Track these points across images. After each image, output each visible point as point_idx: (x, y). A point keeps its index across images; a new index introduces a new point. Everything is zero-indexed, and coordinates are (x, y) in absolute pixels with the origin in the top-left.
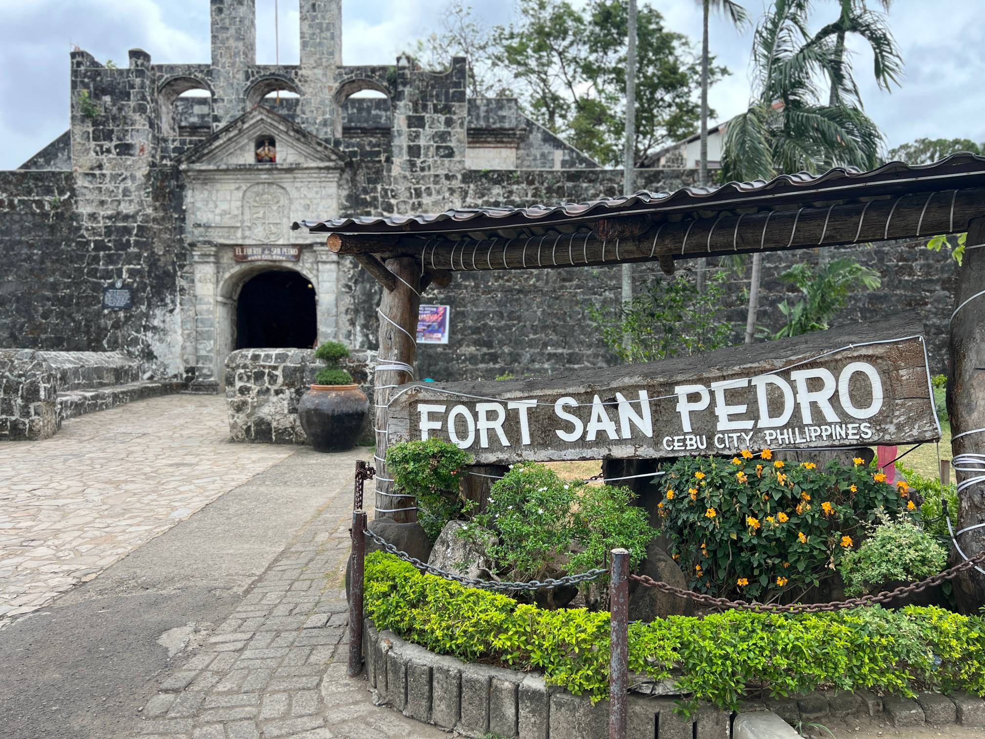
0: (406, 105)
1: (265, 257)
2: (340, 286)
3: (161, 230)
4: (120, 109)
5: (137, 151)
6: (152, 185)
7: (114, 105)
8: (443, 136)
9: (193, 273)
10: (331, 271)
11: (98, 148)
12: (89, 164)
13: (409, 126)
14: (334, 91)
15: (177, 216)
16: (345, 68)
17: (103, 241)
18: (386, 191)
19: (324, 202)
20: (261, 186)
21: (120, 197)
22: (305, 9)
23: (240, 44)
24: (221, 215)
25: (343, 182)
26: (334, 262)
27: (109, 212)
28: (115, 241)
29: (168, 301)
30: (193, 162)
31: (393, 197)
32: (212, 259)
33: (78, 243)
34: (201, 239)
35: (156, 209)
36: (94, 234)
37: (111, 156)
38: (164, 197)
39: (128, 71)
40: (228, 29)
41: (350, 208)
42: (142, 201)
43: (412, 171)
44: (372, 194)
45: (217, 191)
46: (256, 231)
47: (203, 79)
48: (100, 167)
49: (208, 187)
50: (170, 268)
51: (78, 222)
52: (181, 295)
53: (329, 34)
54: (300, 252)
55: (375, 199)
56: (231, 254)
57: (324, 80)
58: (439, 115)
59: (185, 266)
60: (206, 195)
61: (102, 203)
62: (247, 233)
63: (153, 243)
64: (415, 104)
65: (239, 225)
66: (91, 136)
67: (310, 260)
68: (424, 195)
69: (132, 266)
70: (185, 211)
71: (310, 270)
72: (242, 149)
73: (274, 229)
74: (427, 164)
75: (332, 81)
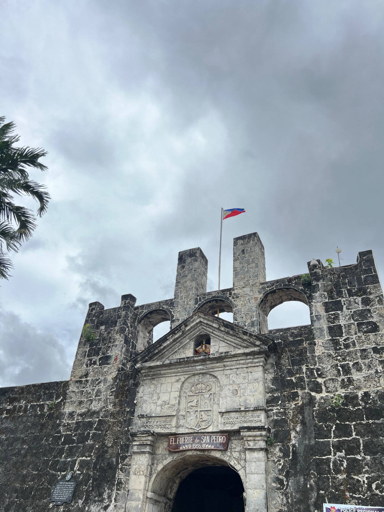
0: (321, 295)
1: (195, 446)
2: (269, 481)
3: (114, 423)
4: (109, 333)
5: (112, 361)
6: (117, 386)
7: (106, 331)
8: (363, 314)
9: (130, 465)
10: (259, 460)
11: (89, 362)
12: (80, 374)
13: (327, 311)
14: (259, 300)
15: (128, 410)
16: (267, 283)
17: (71, 434)
18: (311, 371)
19: (251, 387)
20: (197, 377)
21: (94, 397)
22: (237, 254)
23: (194, 284)
24: (161, 406)
25: (268, 366)
26: (261, 449)
27: (83, 411)
28: (79, 434)
29: (105, 496)
30: (146, 361)
31: (320, 376)
32: (148, 449)
33: (54, 437)
34: (142, 429)
35: (115, 405)
36: (69, 430)
37: (95, 366)
38: (123, 394)
39: (120, 308)
40: (187, 276)
41: (277, 390)
42: (107, 399)
43: (336, 349)
44: (298, 376)
45: (162, 384)
46: (189, 419)
47: (167, 309)
48: (86, 375)
49: (154, 382)
50: (114, 460)
51: (60, 421)
52: (118, 490)
53: (254, 265)
54: (229, 440)
55: (301, 379)
56: (165, 444)
57: (252, 294)
58: (355, 297)
59: (126, 457)
60: (152, 389)
61: (81, 403)
62: (182, 422)
63: (106, 435)
64: (330, 293)
65: (174, 413)
66: (87, 354)
67: (238, 449)
68: (353, 371)
69: (84, 458)
70: (135, 405)
71: (238, 460)
72: (184, 347)
73: (205, 417)
74: (351, 340)
75: (258, 293)
